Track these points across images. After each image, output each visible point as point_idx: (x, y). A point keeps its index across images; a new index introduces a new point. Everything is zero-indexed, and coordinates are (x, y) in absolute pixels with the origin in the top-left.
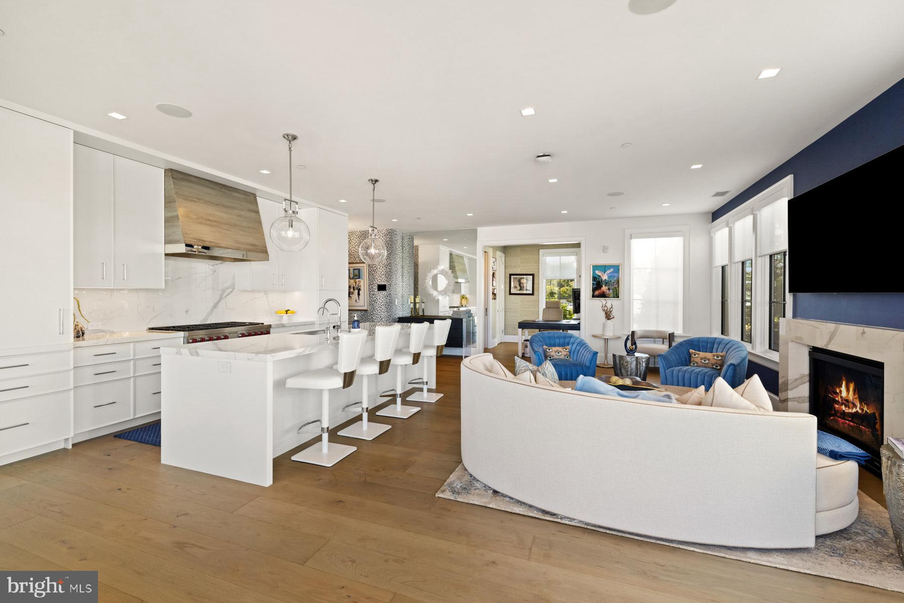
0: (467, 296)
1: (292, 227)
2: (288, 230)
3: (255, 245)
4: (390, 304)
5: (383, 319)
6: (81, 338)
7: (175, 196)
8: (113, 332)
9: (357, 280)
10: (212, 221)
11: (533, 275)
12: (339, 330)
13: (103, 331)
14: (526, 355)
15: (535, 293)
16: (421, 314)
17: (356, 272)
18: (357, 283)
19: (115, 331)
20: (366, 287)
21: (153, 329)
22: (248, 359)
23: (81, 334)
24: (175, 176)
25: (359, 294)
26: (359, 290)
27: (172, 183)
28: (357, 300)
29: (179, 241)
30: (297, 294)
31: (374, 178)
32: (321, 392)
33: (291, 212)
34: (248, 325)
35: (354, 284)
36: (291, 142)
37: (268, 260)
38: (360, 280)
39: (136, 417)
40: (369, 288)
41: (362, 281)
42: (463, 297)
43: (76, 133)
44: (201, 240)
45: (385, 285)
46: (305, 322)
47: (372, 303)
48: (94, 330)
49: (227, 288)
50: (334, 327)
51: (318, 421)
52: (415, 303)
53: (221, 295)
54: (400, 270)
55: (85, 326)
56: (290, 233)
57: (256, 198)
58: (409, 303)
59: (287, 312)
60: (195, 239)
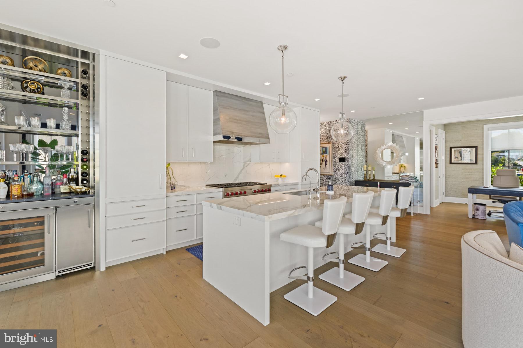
0: (405, 165)
1: (284, 115)
2: (282, 117)
3: (262, 134)
4: (348, 171)
5: (343, 182)
6: (173, 190)
7: (218, 106)
8: (189, 187)
9: (325, 155)
10: (237, 120)
11: (476, 147)
12: (318, 192)
13: (185, 186)
14: (477, 217)
15: (479, 162)
16: (372, 178)
17: (324, 150)
18: (325, 158)
19: (190, 186)
20: (331, 159)
21: (208, 185)
22: (252, 218)
23: (173, 188)
24: (218, 94)
25: (326, 164)
26: (326, 161)
27: (216, 98)
28: (325, 168)
29: (220, 133)
30: (287, 164)
31: (343, 75)
32: (307, 248)
33: (283, 103)
34: (258, 185)
35: (323, 158)
36: (284, 51)
37: (270, 143)
38: (327, 155)
39: (197, 238)
40: (333, 160)
41: (328, 156)
42: (401, 166)
43: (168, 74)
44: (231, 132)
45: (345, 158)
46: (292, 183)
47: (335, 170)
48: (180, 185)
49: (247, 161)
50: (314, 190)
51: (304, 267)
52: (367, 171)
53: (244, 166)
54: (355, 147)
55: (176, 183)
56: (283, 120)
57: (263, 104)
58: (362, 170)
59: (281, 176)
60: (228, 131)
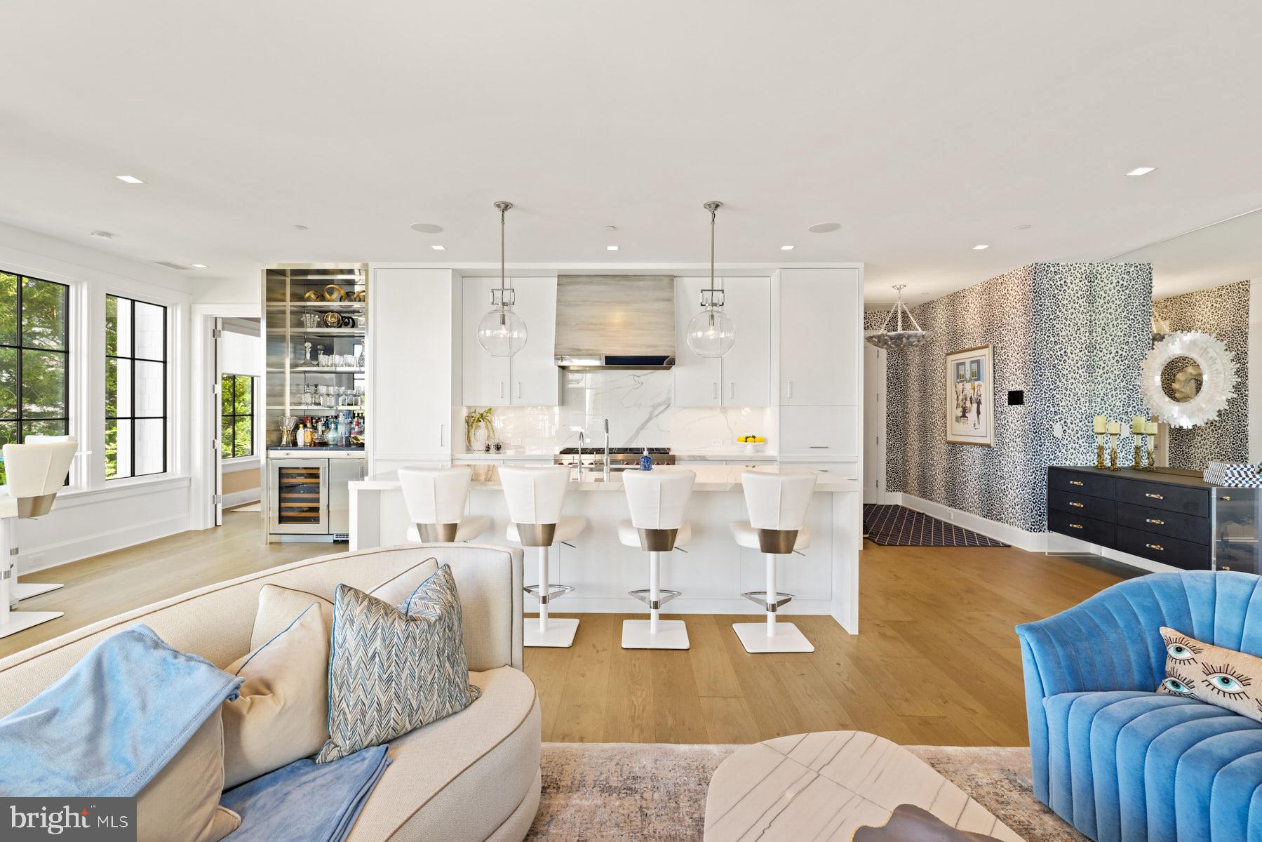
9: (976, 383)
17: (975, 366)
18: (976, 390)
20: (990, 396)
25: (978, 413)
26: (979, 403)
28: (976, 423)
35: (972, 391)
40: (994, 399)
43: (454, 270)
44: (575, 349)
45: (1022, 392)
47: (1000, 430)
49: (660, 405)
53: (651, 414)
57: (677, 279)
60: (570, 349)
